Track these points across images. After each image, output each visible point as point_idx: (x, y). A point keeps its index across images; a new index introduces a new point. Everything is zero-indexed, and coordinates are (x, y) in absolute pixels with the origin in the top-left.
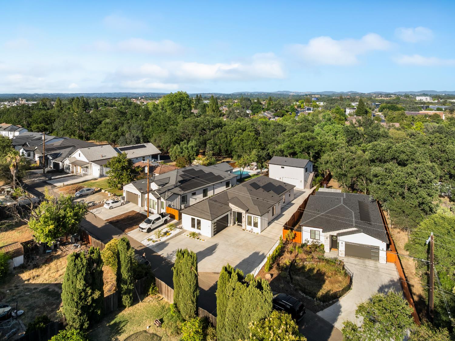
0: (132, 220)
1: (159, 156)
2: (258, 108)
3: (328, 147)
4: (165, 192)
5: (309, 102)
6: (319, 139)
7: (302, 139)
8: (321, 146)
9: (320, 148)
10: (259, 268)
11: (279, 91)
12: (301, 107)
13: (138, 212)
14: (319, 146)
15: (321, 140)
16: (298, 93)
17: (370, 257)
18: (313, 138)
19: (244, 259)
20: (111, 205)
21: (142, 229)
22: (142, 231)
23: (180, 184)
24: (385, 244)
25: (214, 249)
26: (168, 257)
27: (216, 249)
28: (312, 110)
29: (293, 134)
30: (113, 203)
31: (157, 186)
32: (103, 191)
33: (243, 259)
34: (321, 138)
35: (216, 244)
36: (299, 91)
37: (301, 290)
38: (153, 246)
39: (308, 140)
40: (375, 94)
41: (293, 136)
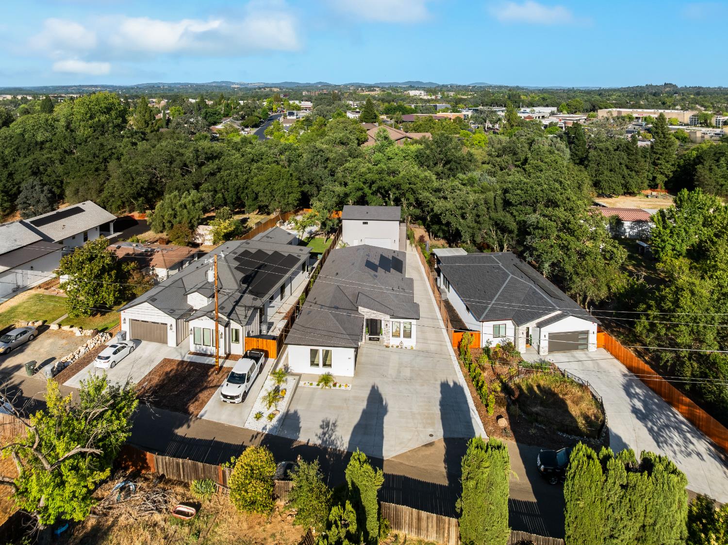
0: (181, 382)
1: (112, 225)
2: (215, 114)
4: (233, 309)
5: (278, 101)
10: (473, 410)
11: (214, 82)
12: (272, 109)
13: (179, 358)
16: (244, 84)
17: (575, 347)
19: (440, 402)
20: (113, 358)
21: (232, 398)
22: (231, 402)
23: (245, 286)
24: (596, 324)
25: (380, 399)
26: (324, 442)
27: (384, 397)
28: (295, 114)
30: (115, 353)
31: (206, 299)
32: (54, 327)
33: (438, 403)
35: (373, 387)
36: (246, 82)
37: (559, 430)
38: (275, 427)
40: (353, 86)
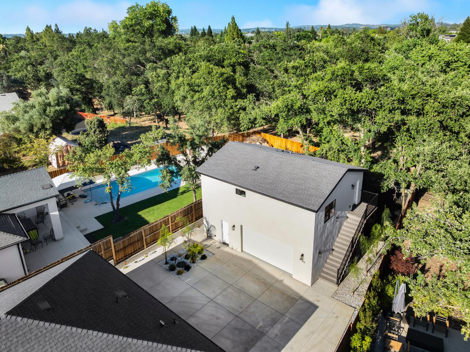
3: (431, 118)
5: (382, 33)
6: (395, 82)
7: (334, 84)
8: (403, 112)
9: (398, 117)
14: (394, 109)
15: (405, 87)
18: (374, 81)
29: (314, 67)
34: (402, 80)
39: (358, 87)
41: (315, 71)
